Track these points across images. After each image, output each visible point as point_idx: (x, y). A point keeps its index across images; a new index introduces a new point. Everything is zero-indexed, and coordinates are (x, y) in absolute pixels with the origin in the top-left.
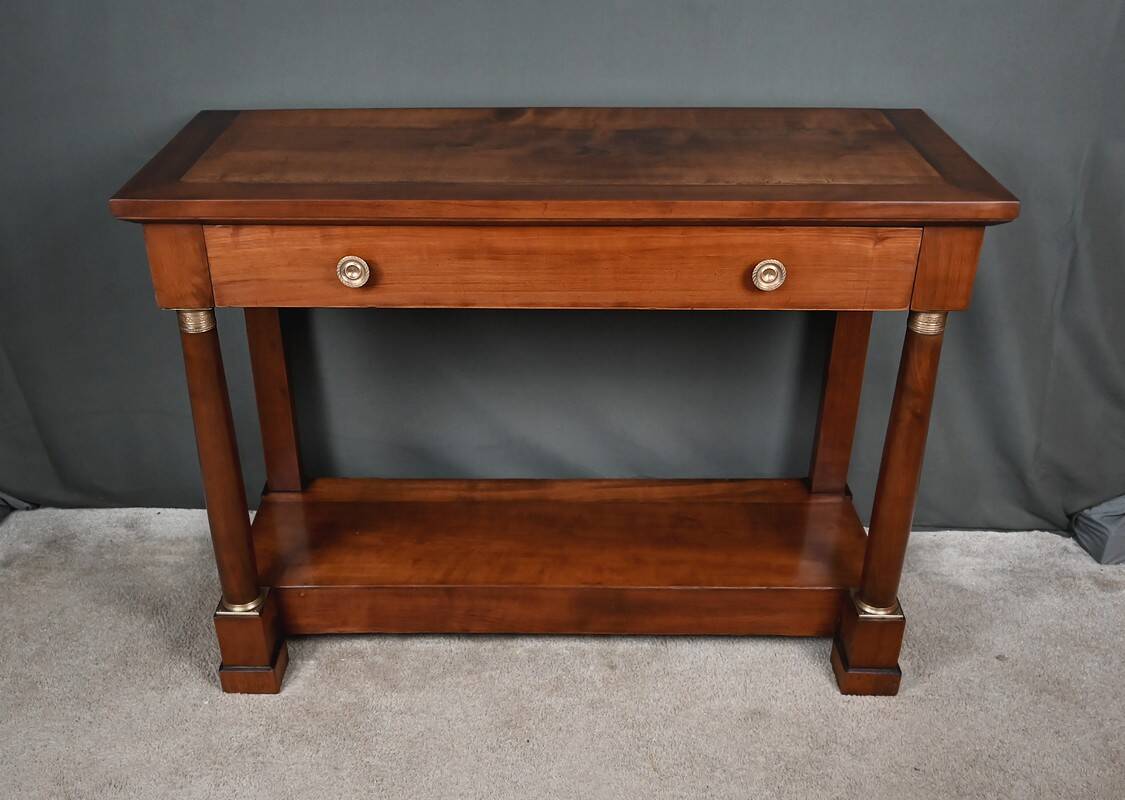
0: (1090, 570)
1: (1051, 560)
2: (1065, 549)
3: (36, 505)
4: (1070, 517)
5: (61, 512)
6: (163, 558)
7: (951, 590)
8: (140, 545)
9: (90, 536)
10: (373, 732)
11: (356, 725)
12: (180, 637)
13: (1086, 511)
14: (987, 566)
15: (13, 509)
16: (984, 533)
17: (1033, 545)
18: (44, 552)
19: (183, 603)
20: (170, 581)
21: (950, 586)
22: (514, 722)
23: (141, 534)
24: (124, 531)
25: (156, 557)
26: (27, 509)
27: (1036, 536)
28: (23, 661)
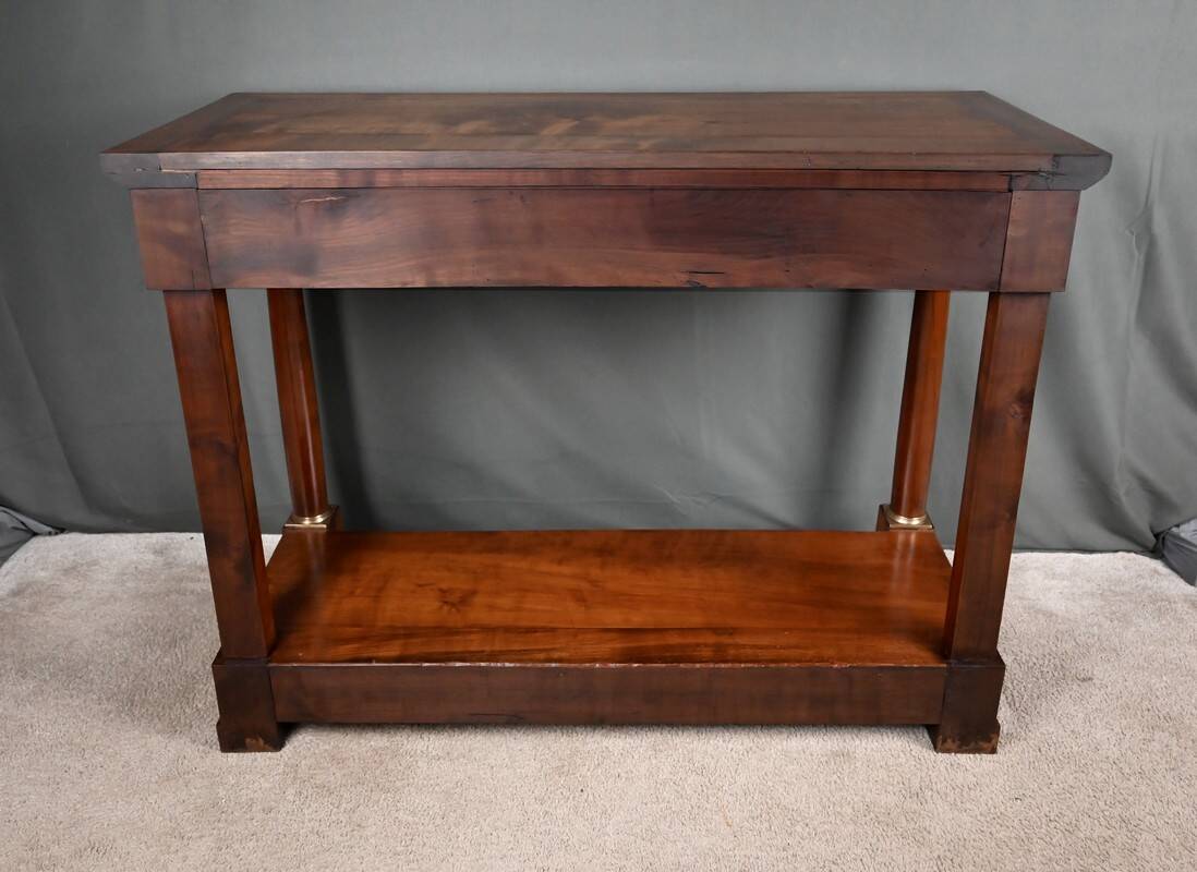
0: (1185, 592)
1: (1142, 582)
2: (1156, 571)
3: (60, 529)
4: (1156, 536)
5: (86, 537)
6: (191, 586)
7: (1040, 616)
8: (166, 571)
9: (114, 563)
10: (406, 782)
11: (387, 773)
12: (197, 673)
13: (1174, 530)
14: (1075, 590)
15: (35, 534)
16: (1067, 555)
17: (1121, 567)
18: (59, 579)
19: (206, 634)
20: (195, 611)
21: (1038, 611)
22: (566, 769)
23: (170, 560)
24: (152, 557)
25: (183, 585)
26: (50, 534)
27: (1123, 558)
28: (16, 702)
